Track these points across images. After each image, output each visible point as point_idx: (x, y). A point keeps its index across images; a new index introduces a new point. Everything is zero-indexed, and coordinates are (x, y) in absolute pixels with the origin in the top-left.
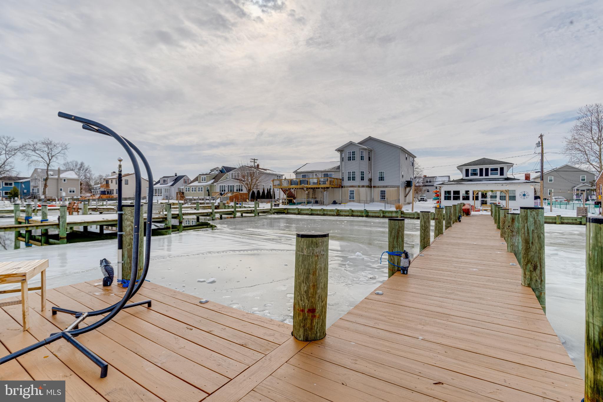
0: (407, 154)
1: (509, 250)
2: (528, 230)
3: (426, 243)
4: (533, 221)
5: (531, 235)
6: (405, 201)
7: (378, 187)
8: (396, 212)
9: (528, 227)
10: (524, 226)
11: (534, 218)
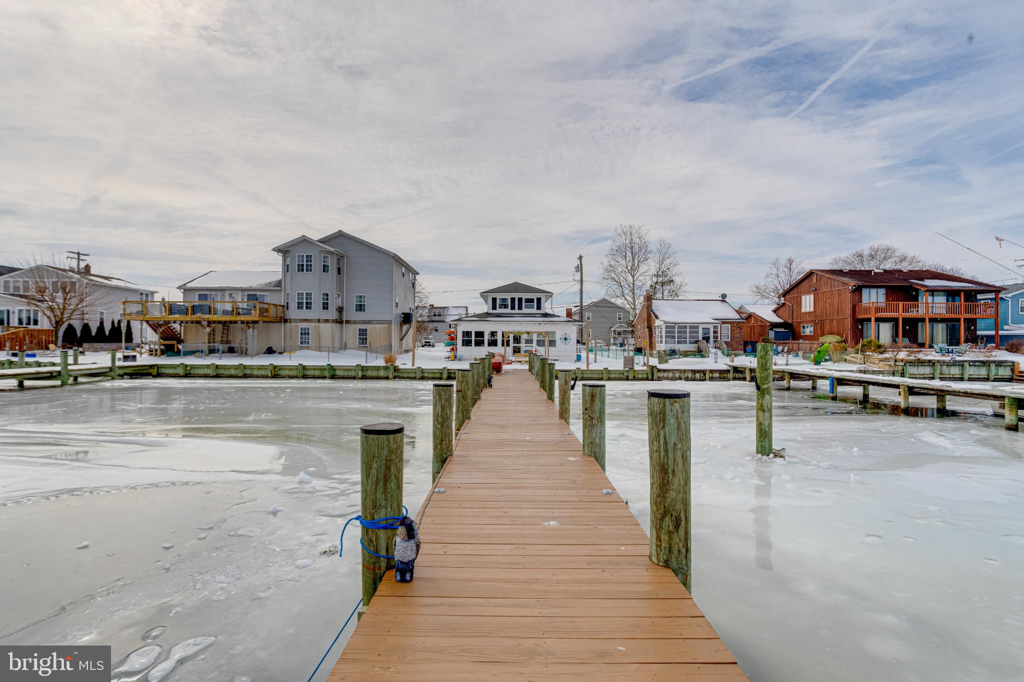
0: (405, 267)
1: (586, 451)
2: (666, 443)
3: (445, 451)
4: (676, 425)
5: (671, 455)
6: (401, 347)
7: (355, 322)
8: (386, 368)
9: (665, 438)
10: (659, 435)
11: (677, 419)
